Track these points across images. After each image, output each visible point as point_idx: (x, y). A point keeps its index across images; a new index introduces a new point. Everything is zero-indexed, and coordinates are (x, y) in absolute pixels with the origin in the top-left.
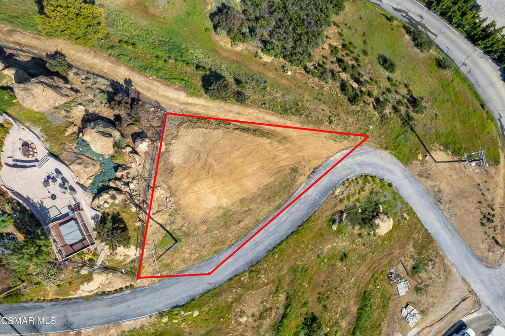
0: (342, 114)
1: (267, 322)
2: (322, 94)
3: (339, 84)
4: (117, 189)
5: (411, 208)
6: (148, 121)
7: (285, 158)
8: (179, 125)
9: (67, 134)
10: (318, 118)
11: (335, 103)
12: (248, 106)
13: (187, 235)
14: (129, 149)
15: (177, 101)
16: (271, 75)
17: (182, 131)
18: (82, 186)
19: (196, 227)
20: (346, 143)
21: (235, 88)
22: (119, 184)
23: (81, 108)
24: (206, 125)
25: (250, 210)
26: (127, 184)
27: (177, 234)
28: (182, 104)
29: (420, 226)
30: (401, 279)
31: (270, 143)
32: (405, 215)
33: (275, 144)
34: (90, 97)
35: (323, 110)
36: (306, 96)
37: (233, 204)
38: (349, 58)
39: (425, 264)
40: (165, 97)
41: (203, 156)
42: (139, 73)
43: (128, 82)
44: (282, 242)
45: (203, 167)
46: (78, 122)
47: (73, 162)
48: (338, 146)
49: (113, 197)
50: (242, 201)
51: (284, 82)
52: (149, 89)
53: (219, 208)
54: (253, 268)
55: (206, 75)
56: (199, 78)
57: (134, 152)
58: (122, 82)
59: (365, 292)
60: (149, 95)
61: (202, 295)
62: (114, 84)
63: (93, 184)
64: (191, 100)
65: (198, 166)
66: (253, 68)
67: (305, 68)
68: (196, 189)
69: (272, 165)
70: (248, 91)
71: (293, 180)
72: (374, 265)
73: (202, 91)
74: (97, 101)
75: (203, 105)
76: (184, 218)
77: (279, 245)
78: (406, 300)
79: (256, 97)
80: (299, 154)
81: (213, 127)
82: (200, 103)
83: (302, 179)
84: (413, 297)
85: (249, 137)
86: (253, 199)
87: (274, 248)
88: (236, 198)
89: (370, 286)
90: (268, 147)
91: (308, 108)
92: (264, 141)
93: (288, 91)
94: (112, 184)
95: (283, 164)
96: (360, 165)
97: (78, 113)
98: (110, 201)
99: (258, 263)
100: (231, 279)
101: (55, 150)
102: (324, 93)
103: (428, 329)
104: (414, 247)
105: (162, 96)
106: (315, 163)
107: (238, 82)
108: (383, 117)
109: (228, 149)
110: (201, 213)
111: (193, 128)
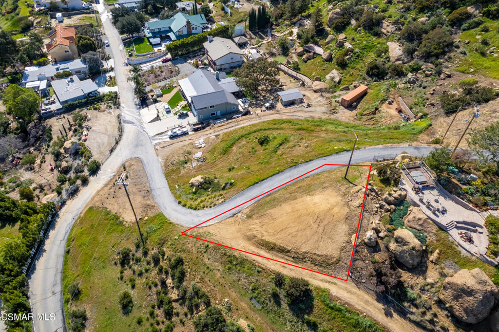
2: (204, 273)
3: (184, 283)
4: (389, 203)
5: (171, 190)
6: (365, 267)
7: (256, 227)
8: (338, 261)
9: (437, 251)
10: (216, 253)
12: (273, 272)
13: (338, 181)
14: (381, 235)
15: (340, 288)
16: (243, 305)
17: (336, 254)
18: (415, 205)
20: (201, 231)
21: (282, 293)
22: (387, 206)
23: (429, 280)
24: (315, 257)
25: (290, 193)
26: (381, 207)
27: (345, 182)
28: (335, 284)
29: (170, 182)
30: (197, 159)
31: (263, 236)
32: (177, 187)
33: (259, 236)
34: (424, 297)
35: (209, 259)
36: (218, 275)
37: (302, 197)
39: (178, 163)
40: (350, 292)
41: (320, 229)
42: (378, 323)
43: (388, 314)
44: (272, 176)
45: (322, 221)
46: (431, 266)
47: (425, 221)
48: (210, 229)
49: (390, 195)
50: (295, 199)
51: (234, 294)
52: (367, 302)
53: (313, 195)
54: (295, 165)
55: (308, 314)
56: (315, 310)
57: (377, 231)
58: (395, 315)
59: (224, 154)
60: (367, 297)
61: (331, 155)
62: (403, 313)
63: (408, 207)
64: (323, 285)
65: (325, 222)
66: (259, 319)
67: (208, 304)
68: (329, 206)
69: (266, 221)
70: (271, 287)
71: (252, 210)
72: (212, 166)
73: (314, 293)
74: (417, 291)
75: (316, 280)
76: (340, 190)
77: (274, 175)
78: (199, 150)
79: (265, 280)
80: (242, 226)
81: (309, 255)
82: (318, 281)
84: (194, 150)
85: (279, 243)
86: (286, 200)
87: (278, 173)
88: (299, 200)
89: (219, 157)
90: (265, 234)
91: (221, 263)
92: (267, 238)
93: (233, 284)
94: (393, 206)
95: (257, 221)
97: (432, 276)
98: (392, 192)
99: (292, 167)
100: (310, 160)
101: (443, 234)
104: (180, 172)
105: (354, 294)
107: (275, 296)
108: (161, 244)
109: (299, 234)
110: (327, 192)
111: (326, 256)
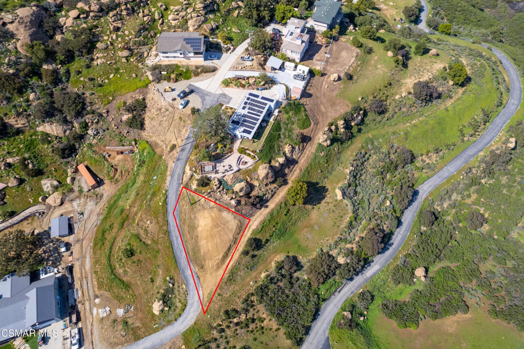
0: (221, 303)
1: (142, 232)
2: (235, 296)
3: (238, 310)
4: (219, 188)
6: (246, 209)
7: (210, 264)
8: (240, 221)
9: (247, 177)
10: (224, 289)
11: (228, 302)
12: (240, 255)
13: (193, 209)
14: (234, 197)
15: (252, 224)
16: (254, 274)
17: (237, 222)
18: (224, 176)
19: (194, 213)
20: (206, 300)
21: (251, 253)
22: (221, 189)
23: (258, 185)
24: (236, 232)
25: (192, 239)
26: (220, 192)
27: (194, 205)
28: (250, 226)
29: (147, 334)
30: (125, 313)
31: (218, 259)
32: (157, 326)
33: (217, 261)
34: (263, 190)
35: (227, 294)
36: (237, 288)
37: (197, 232)
38: (254, 327)
39: (125, 331)
40: (255, 220)
41: (222, 226)
42: (270, 212)
43: (267, 207)
44: (173, 249)
45: (218, 224)
46: (252, 182)
47: (234, 176)
48: (206, 294)
49: (216, 185)
50: (197, 236)
51: (248, 279)
52: (261, 214)
53: (198, 225)
55: (262, 242)
56: (261, 238)
57: (232, 198)
58: (267, 204)
60: (259, 213)
61: (167, 208)
62: (267, 201)
63: (224, 180)
64: (250, 231)
65: (219, 222)
66: (261, 267)
67: (253, 294)
68: (209, 218)
69: (208, 256)
70: (248, 258)
71: (198, 265)
72: (140, 298)
73: (253, 237)
74: (260, 192)
75: (248, 234)
76: (199, 210)
78: (113, 312)
79: (244, 261)
80: (209, 272)
81: (234, 235)
83: (197, 270)
85: (225, 250)
86: (196, 242)
87: (172, 245)
88: (199, 234)
90: (217, 257)
91: (230, 286)
92: (221, 256)
93: (243, 279)
94: (221, 186)
95: (207, 262)
96: (192, 304)
97: (256, 183)
98: (215, 184)
100: (167, 221)
101: (241, 171)
102: (235, 298)
103: (91, 322)
105: (256, 218)
106: (202, 280)
107: (254, 256)
108: (211, 328)
109: (222, 238)
110: (199, 217)
111: (237, 226)
